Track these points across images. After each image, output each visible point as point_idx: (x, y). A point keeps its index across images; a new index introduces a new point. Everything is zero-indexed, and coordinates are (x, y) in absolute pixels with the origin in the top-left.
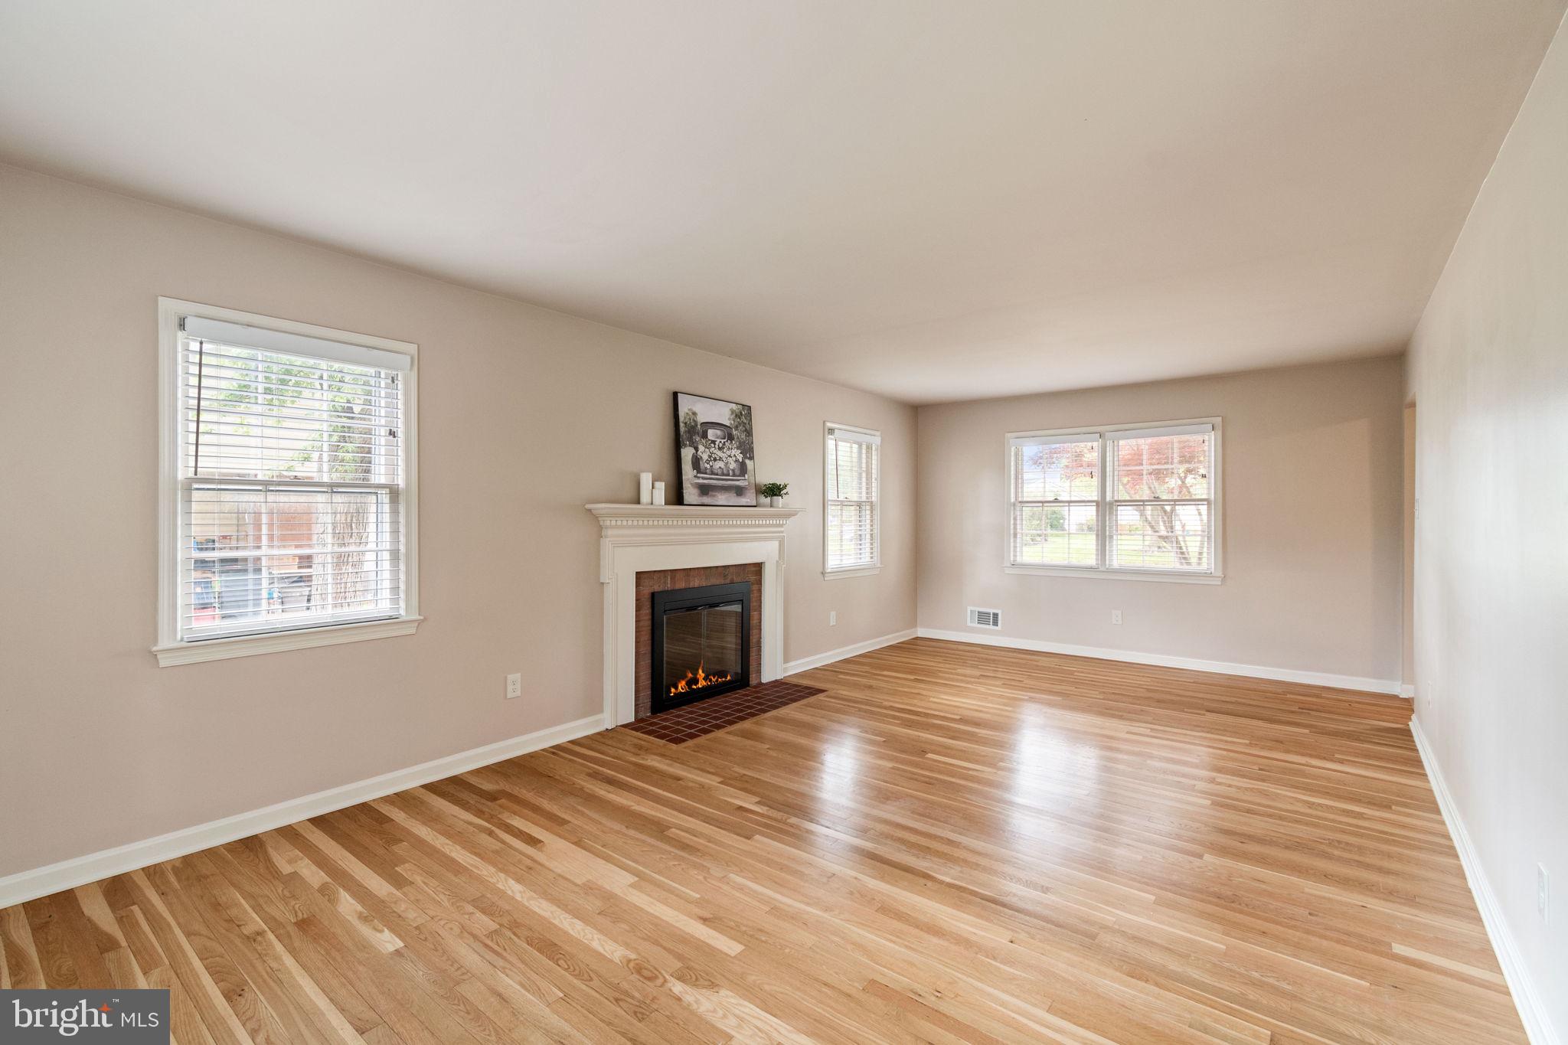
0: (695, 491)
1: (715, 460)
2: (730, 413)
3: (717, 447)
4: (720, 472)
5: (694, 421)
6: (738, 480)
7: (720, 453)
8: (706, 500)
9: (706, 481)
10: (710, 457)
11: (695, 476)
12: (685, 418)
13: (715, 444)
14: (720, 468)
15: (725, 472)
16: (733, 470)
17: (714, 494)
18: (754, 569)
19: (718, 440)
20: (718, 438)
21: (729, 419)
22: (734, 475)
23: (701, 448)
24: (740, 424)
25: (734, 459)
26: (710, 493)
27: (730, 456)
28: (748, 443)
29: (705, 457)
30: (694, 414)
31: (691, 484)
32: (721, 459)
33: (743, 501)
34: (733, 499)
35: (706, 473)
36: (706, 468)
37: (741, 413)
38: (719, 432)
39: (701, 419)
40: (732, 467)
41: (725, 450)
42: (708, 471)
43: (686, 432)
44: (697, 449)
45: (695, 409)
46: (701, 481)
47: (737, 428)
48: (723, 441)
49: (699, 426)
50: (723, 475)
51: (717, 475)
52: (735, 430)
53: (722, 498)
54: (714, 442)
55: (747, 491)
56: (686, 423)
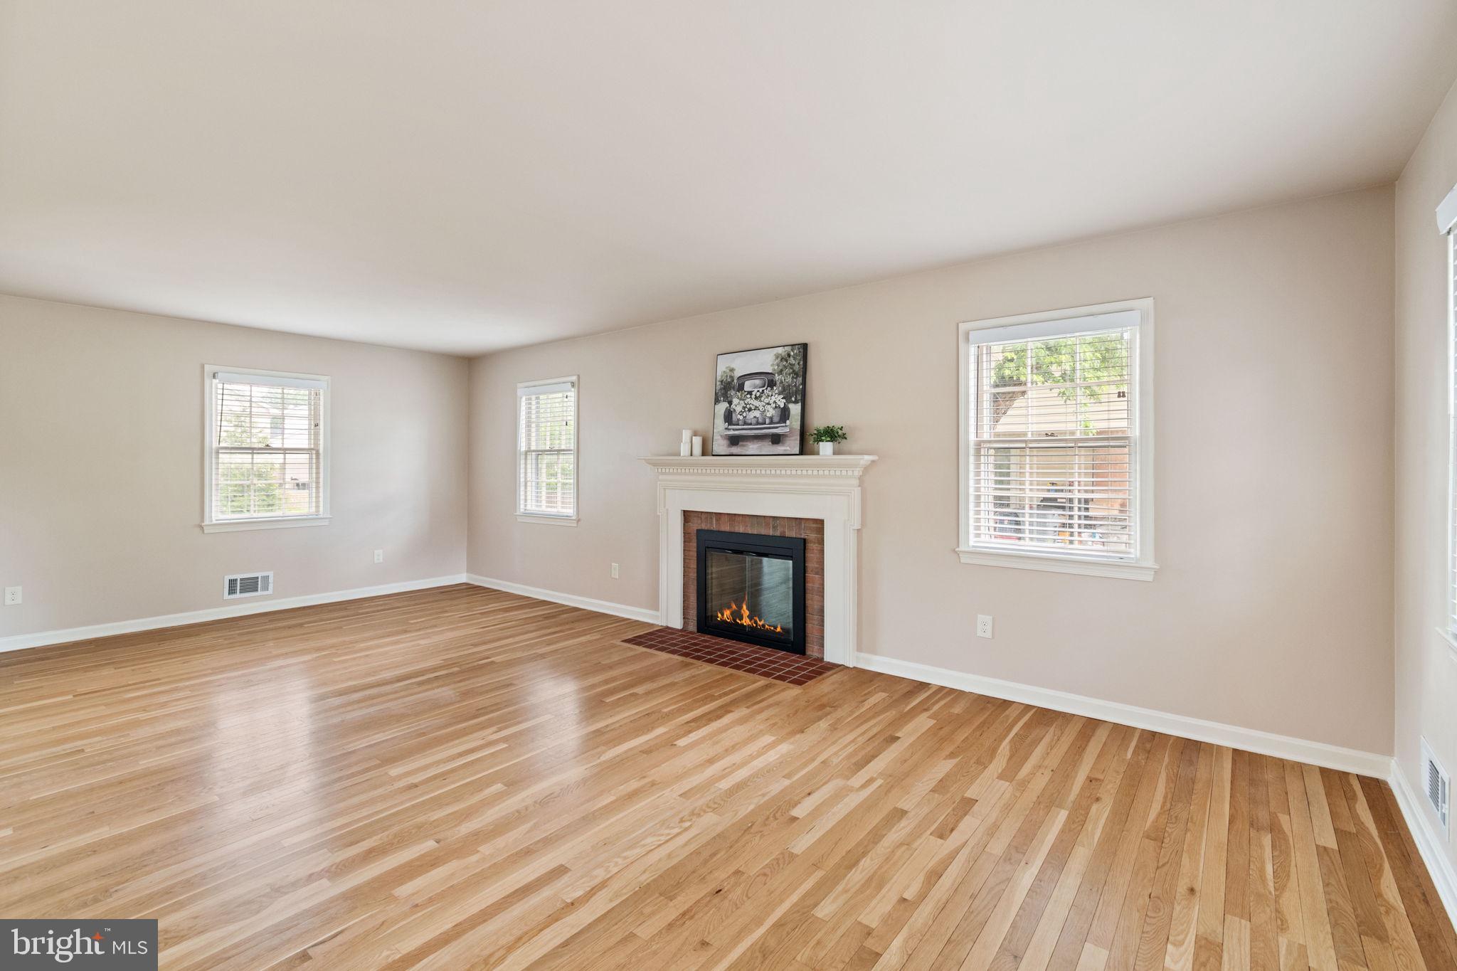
0: (725, 442)
1: (750, 410)
2: (774, 358)
3: (753, 396)
4: (754, 421)
5: (731, 377)
6: (777, 428)
7: (756, 403)
8: (735, 450)
9: (737, 432)
10: (744, 408)
11: (726, 429)
12: (722, 376)
13: (751, 394)
14: (755, 417)
15: (760, 420)
16: (771, 418)
17: (744, 443)
18: (814, 525)
19: (756, 390)
20: (755, 388)
21: (772, 365)
22: (771, 422)
23: (735, 401)
24: (786, 367)
25: (774, 405)
26: (740, 443)
27: (768, 404)
28: (795, 385)
29: (739, 409)
30: (732, 370)
31: (721, 436)
32: (756, 408)
33: (780, 449)
34: (767, 447)
35: (738, 425)
36: (738, 420)
37: (789, 355)
38: (757, 382)
39: (738, 374)
40: (769, 415)
41: (762, 399)
42: (740, 422)
43: (721, 389)
44: (730, 403)
45: (733, 366)
46: (732, 432)
47: (781, 372)
48: (761, 390)
49: (735, 381)
50: (758, 423)
51: (751, 424)
52: (779, 375)
53: (752, 447)
54: (750, 393)
55: (788, 439)
56: (722, 381)
